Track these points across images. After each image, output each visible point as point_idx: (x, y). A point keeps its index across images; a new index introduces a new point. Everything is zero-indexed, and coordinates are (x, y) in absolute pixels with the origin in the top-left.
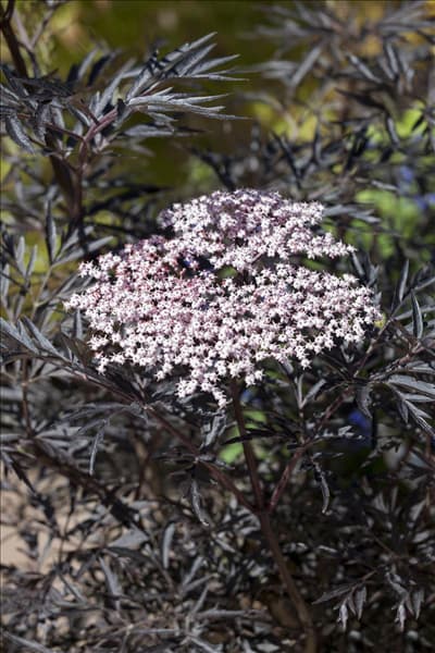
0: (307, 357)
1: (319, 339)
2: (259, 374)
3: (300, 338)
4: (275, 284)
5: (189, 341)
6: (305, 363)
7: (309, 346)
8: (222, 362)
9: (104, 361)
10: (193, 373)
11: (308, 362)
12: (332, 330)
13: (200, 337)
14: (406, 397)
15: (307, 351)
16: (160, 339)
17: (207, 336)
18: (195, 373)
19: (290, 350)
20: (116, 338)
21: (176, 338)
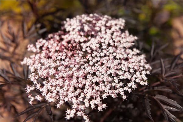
0: (125, 94)
1: (129, 85)
2: (104, 106)
3: (121, 84)
4: (109, 56)
5: (72, 89)
6: (124, 97)
7: (126, 89)
8: (87, 100)
9: (32, 99)
10: (73, 106)
11: (126, 97)
12: (134, 79)
13: (77, 86)
14: (164, 107)
15: (125, 91)
16: (58, 89)
17: (80, 86)
18: (75, 106)
19: (117, 91)
20: (38, 86)
21: (65, 88)
